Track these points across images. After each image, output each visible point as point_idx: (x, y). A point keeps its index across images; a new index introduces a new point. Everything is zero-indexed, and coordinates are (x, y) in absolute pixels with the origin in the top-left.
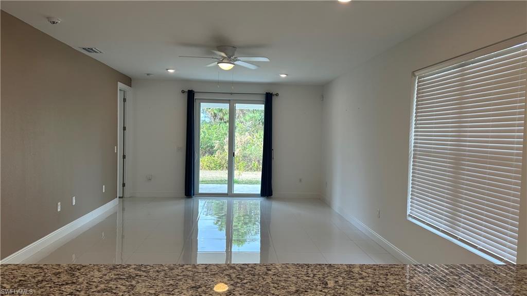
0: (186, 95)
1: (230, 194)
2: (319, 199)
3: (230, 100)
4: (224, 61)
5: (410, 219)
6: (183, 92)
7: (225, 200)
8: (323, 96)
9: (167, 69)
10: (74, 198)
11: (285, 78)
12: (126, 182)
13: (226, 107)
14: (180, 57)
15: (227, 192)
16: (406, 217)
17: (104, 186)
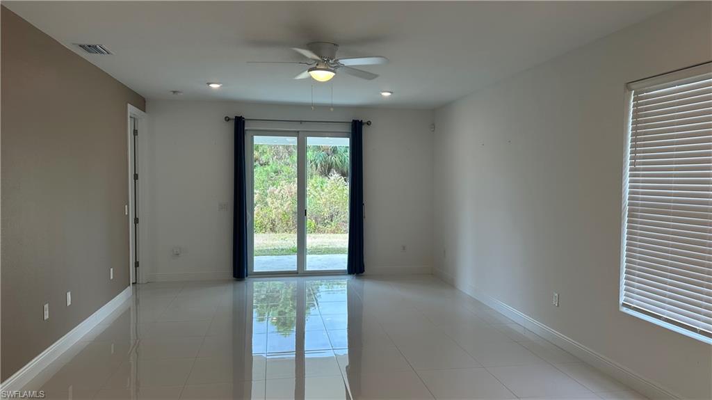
0: (232, 124)
1: (301, 272)
2: (432, 274)
3: (298, 132)
4: (318, 67)
5: (624, 310)
6: (227, 119)
7: (294, 282)
8: (433, 125)
9: (209, 84)
10: (69, 295)
11: (389, 97)
12: (140, 260)
13: (292, 141)
14: (248, 62)
15: (296, 270)
16: (619, 307)
17: (112, 270)
